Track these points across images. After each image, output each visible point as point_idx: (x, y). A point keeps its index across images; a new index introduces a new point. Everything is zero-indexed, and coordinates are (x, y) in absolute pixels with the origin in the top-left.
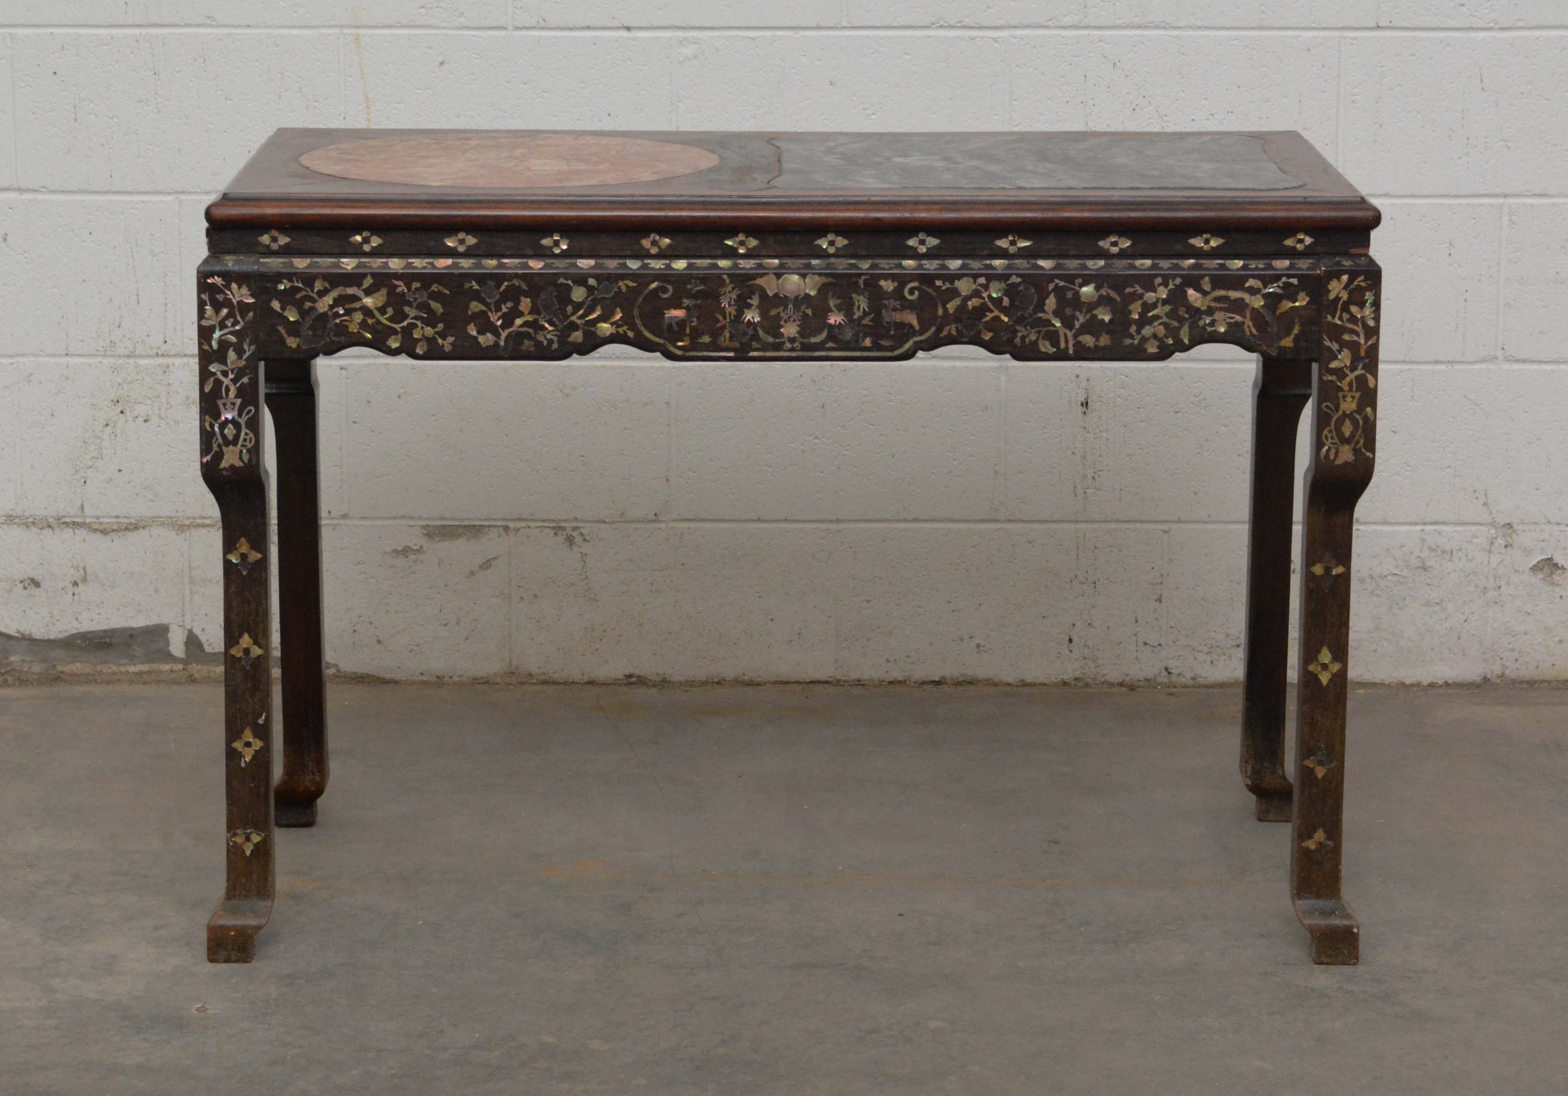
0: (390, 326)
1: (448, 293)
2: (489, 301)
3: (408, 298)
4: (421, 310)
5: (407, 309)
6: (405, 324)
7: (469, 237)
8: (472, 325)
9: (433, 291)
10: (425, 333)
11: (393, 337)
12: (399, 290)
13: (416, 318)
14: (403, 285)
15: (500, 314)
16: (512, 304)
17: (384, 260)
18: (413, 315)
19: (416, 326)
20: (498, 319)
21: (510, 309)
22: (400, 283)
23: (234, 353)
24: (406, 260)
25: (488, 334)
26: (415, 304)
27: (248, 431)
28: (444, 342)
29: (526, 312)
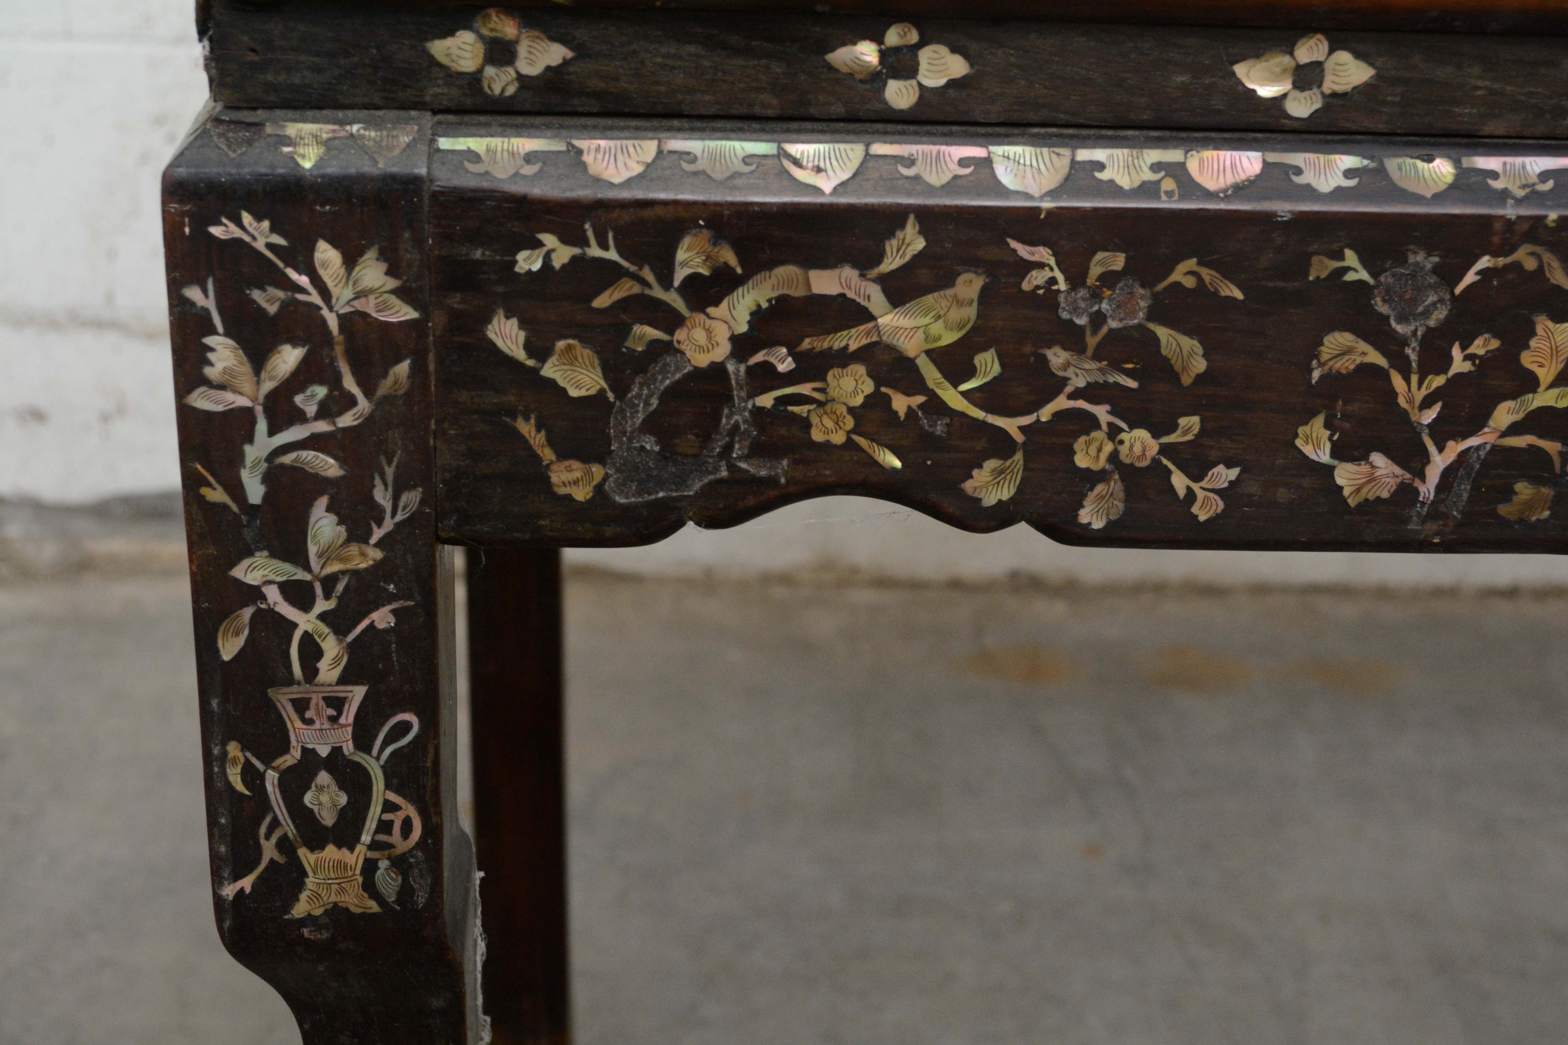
0: (984, 423)
1: (1238, 295)
2: (1399, 328)
3: (1065, 315)
4: (1116, 366)
5: (1057, 357)
6: (1045, 414)
7: (1344, 56)
8: (1319, 421)
9: (1177, 285)
10: (1124, 450)
11: (991, 464)
12: (1036, 279)
13: (1091, 393)
14: (1052, 261)
15: (1439, 381)
16: (1495, 344)
17: (976, 152)
18: (1080, 382)
19: (1090, 423)
20: (1427, 403)
21: (1483, 364)
22: (1043, 254)
23: (332, 518)
24: (1066, 152)
25: (1378, 459)
26: (1092, 341)
27: (392, 797)
28: (1195, 487)
29: (1546, 375)
